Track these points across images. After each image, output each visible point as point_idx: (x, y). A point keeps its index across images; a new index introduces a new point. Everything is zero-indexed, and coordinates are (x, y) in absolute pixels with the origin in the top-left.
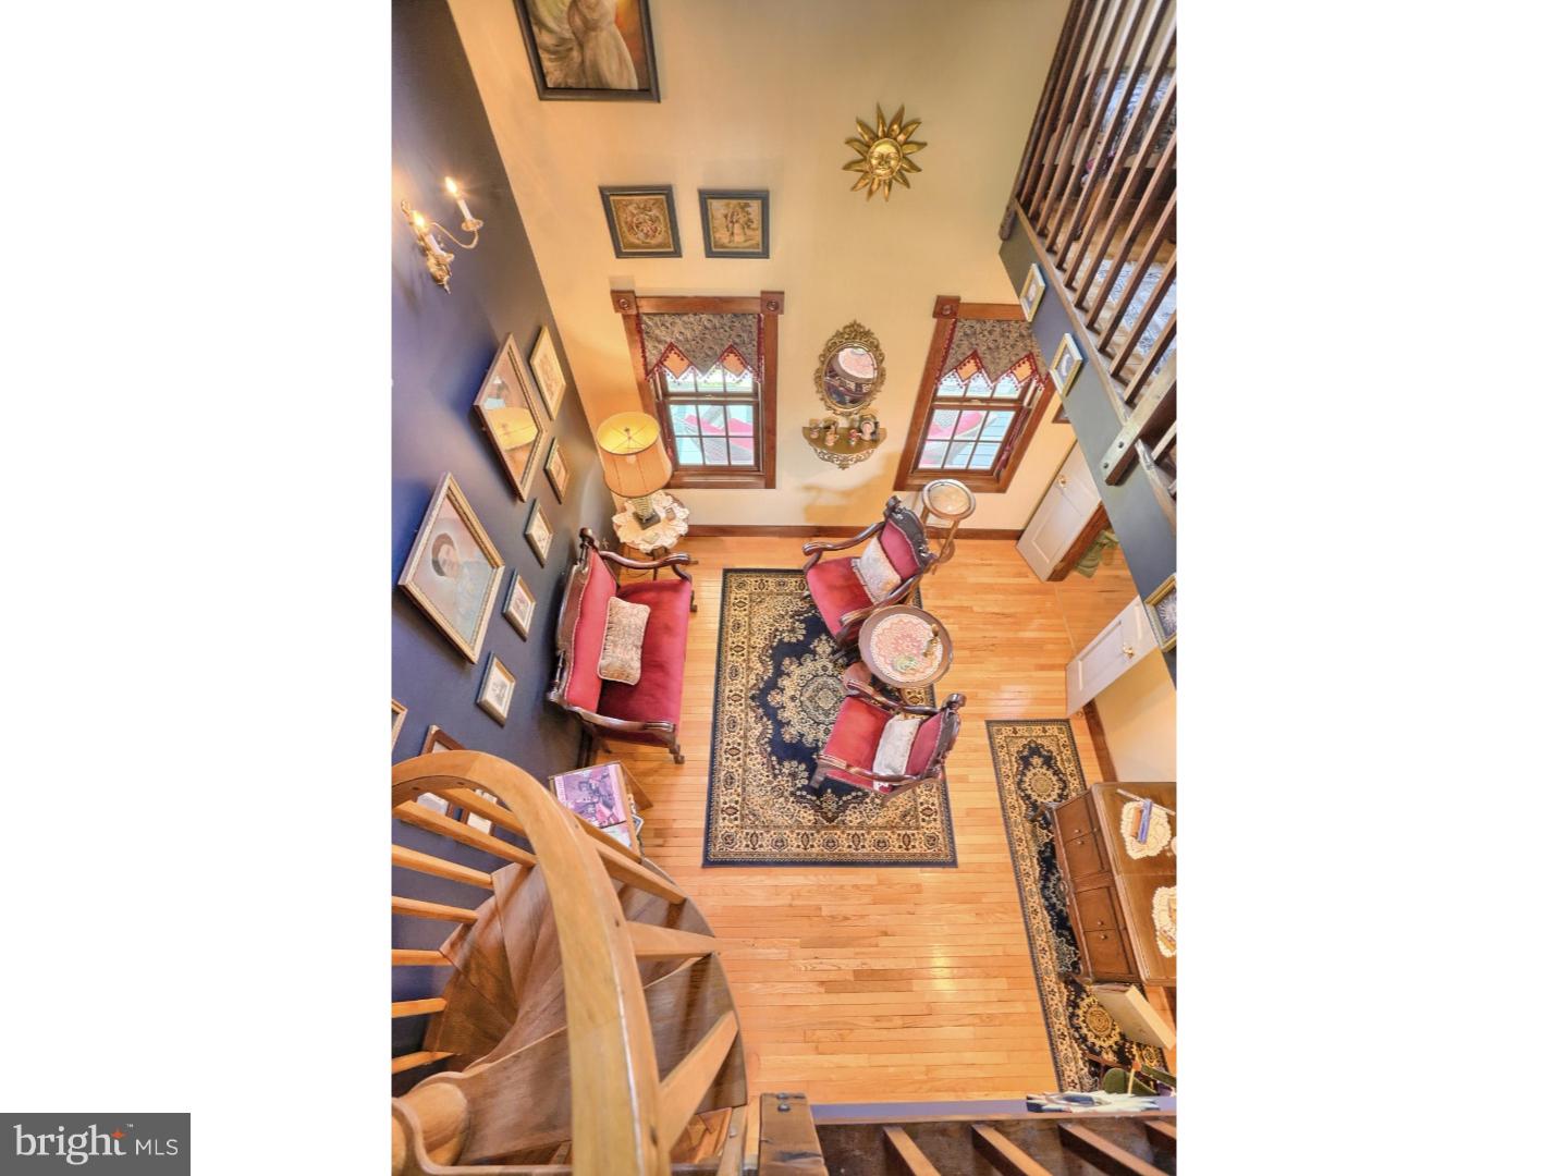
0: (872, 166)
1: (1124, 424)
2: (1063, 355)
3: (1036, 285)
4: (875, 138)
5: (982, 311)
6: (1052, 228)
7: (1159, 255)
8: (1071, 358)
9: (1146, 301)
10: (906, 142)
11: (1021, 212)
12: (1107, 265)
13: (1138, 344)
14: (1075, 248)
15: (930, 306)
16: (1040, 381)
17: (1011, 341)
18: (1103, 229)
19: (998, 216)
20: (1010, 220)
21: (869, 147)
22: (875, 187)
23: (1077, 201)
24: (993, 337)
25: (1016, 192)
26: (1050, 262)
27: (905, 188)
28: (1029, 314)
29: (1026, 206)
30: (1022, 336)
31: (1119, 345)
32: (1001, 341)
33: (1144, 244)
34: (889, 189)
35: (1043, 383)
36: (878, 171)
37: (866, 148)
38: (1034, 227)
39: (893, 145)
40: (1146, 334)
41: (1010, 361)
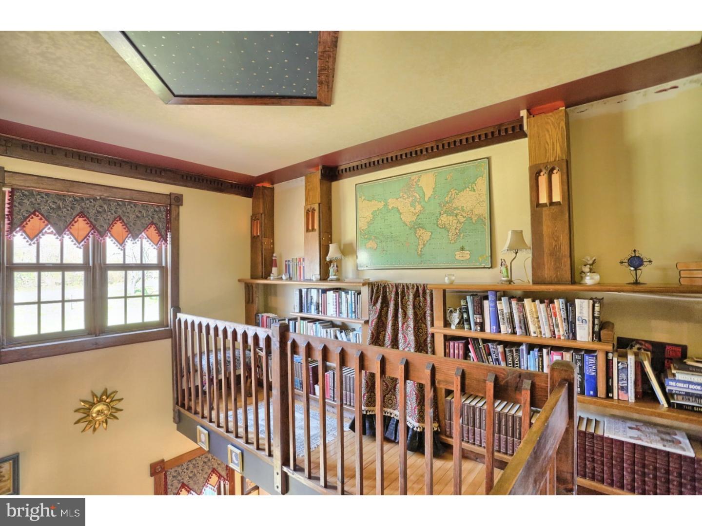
0: (93, 418)
1: (273, 465)
2: (231, 455)
3: (203, 434)
4: (93, 405)
5: (178, 461)
6: (199, 409)
7: (248, 402)
8: (236, 454)
9: (253, 419)
10: (111, 401)
11: (182, 410)
12: (231, 413)
13: (260, 434)
14: (214, 413)
15: (147, 470)
16: (224, 480)
17: (200, 468)
18: (222, 402)
19: (171, 414)
20: (177, 415)
21: (90, 409)
22: (97, 426)
23: (206, 396)
24: (190, 471)
25: (175, 403)
26: (206, 422)
27: (115, 420)
28: (206, 448)
29: (183, 406)
30: (205, 462)
31: (252, 438)
32: (195, 471)
33: (241, 401)
34: (106, 424)
35: (227, 480)
36: (97, 418)
37: (88, 411)
38: (191, 412)
39: (104, 405)
40: (260, 429)
41: (204, 478)
